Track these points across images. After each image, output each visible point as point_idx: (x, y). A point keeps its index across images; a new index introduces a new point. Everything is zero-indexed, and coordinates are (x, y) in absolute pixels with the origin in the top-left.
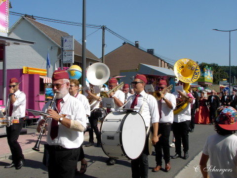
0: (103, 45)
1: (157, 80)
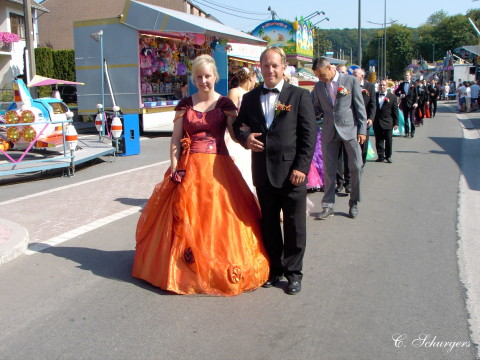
1: (178, 47)
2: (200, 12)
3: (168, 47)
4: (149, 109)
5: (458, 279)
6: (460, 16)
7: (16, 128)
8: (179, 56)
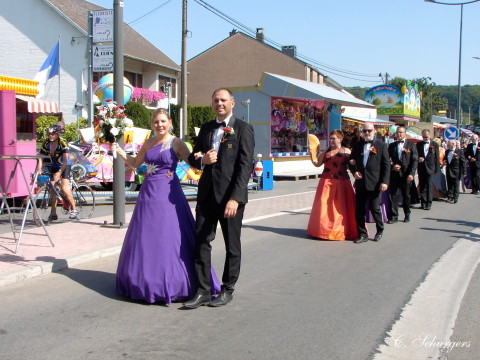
0: (184, 33)
1: (301, 109)
2: (319, 74)
3: (293, 109)
4: (277, 159)
8: (301, 116)
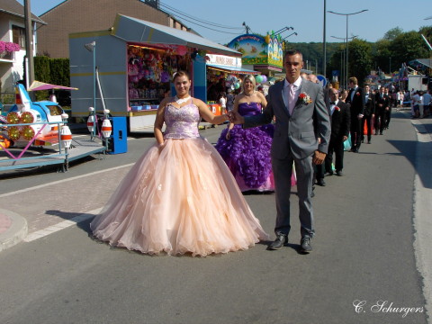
1: (163, 57)
2: (182, 26)
3: (153, 57)
4: (135, 112)
5: (415, 268)
6: (414, 32)
7: (16, 128)
8: (163, 65)
